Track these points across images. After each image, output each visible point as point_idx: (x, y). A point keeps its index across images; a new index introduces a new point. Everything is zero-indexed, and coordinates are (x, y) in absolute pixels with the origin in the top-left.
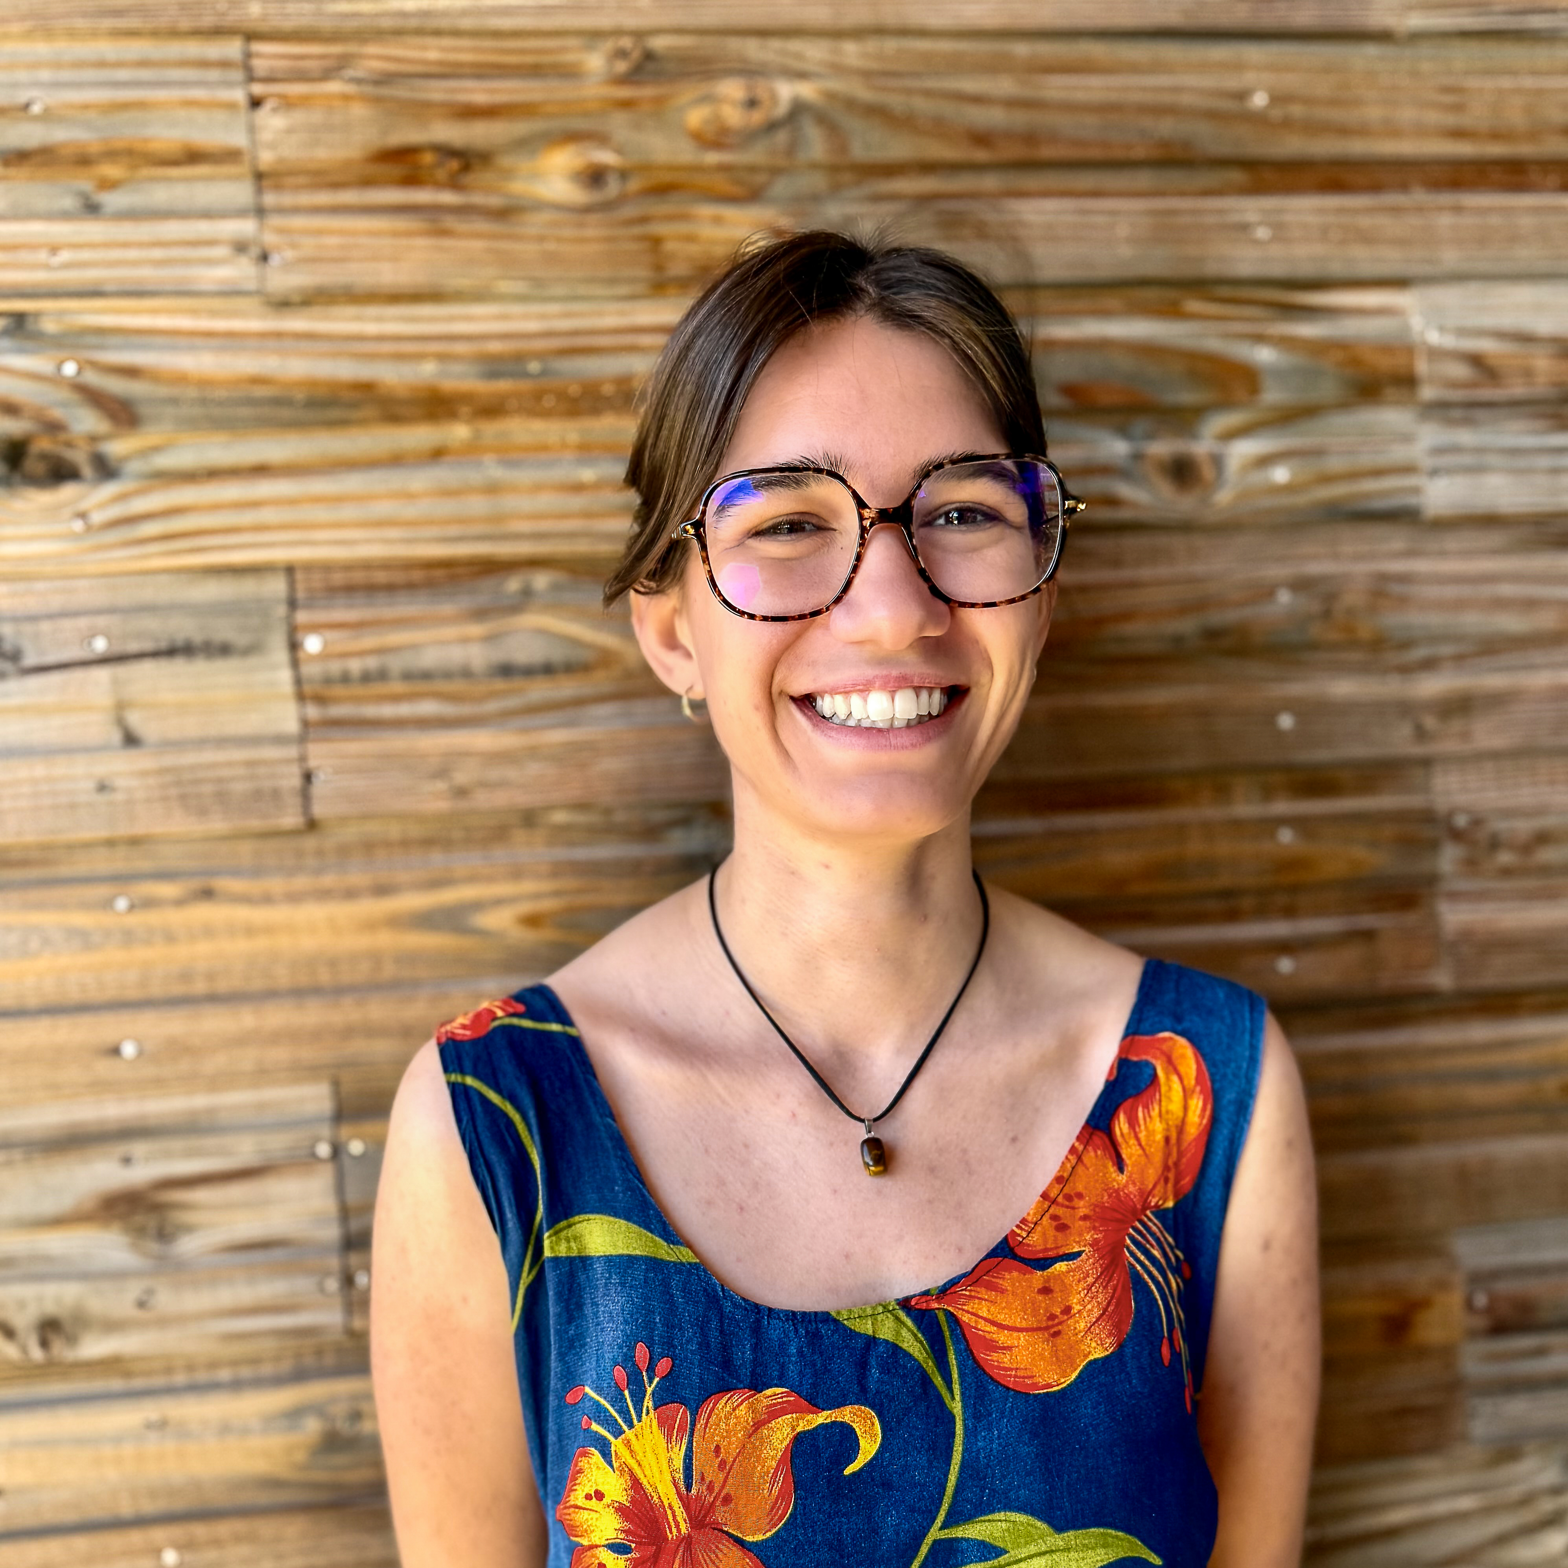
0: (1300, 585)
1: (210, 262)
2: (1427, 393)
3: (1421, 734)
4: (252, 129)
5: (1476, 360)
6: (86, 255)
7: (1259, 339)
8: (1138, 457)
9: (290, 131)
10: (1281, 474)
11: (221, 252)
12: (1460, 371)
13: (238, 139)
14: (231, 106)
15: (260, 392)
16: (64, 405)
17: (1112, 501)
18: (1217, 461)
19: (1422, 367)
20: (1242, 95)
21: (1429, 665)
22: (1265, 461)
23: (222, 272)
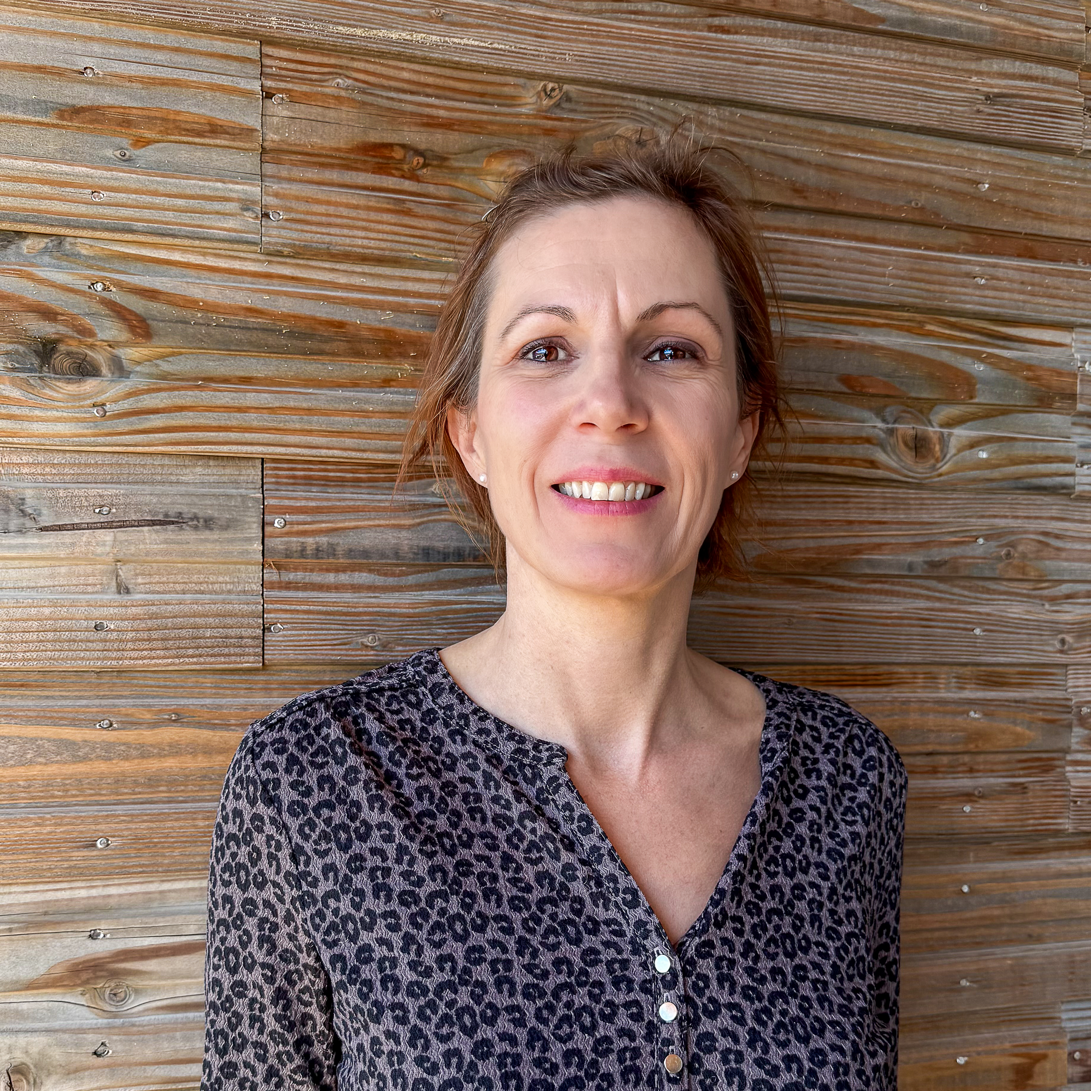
2: (1082, 405)
8: (889, 433)
9: (292, 119)
10: (983, 454)
11: (232, 207)
13: (253, 121)
14: (250, 93)
15: (252, 320)
17: (873, 464)
18: (943, 440)
20: (975, 183)
22: (974, 444)
23: (230, 223)
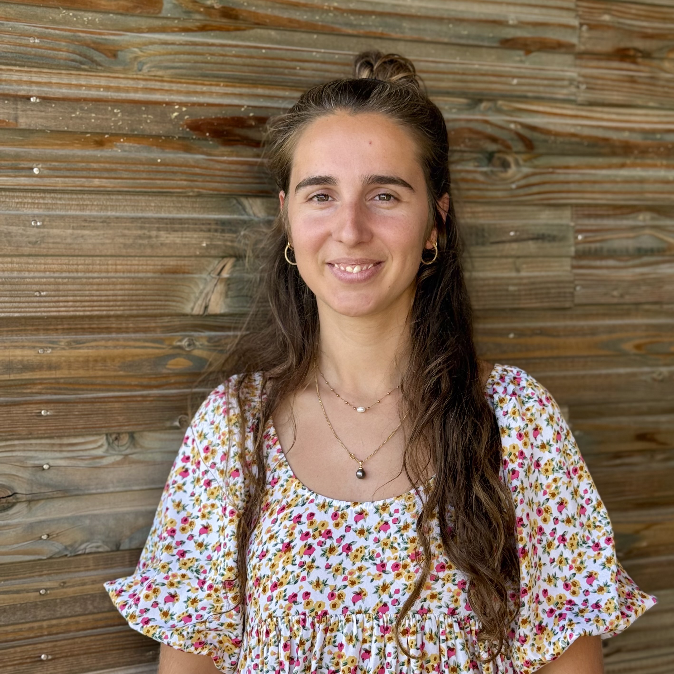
1: (563, 87)
4: (580, 37)
6: (523, 81)
9: (590, 38)
11: (566, 83)
13: (574, 40)
14: (573, 28)
15: (574, 139)
16: (512, 139)
23: (565, 91)
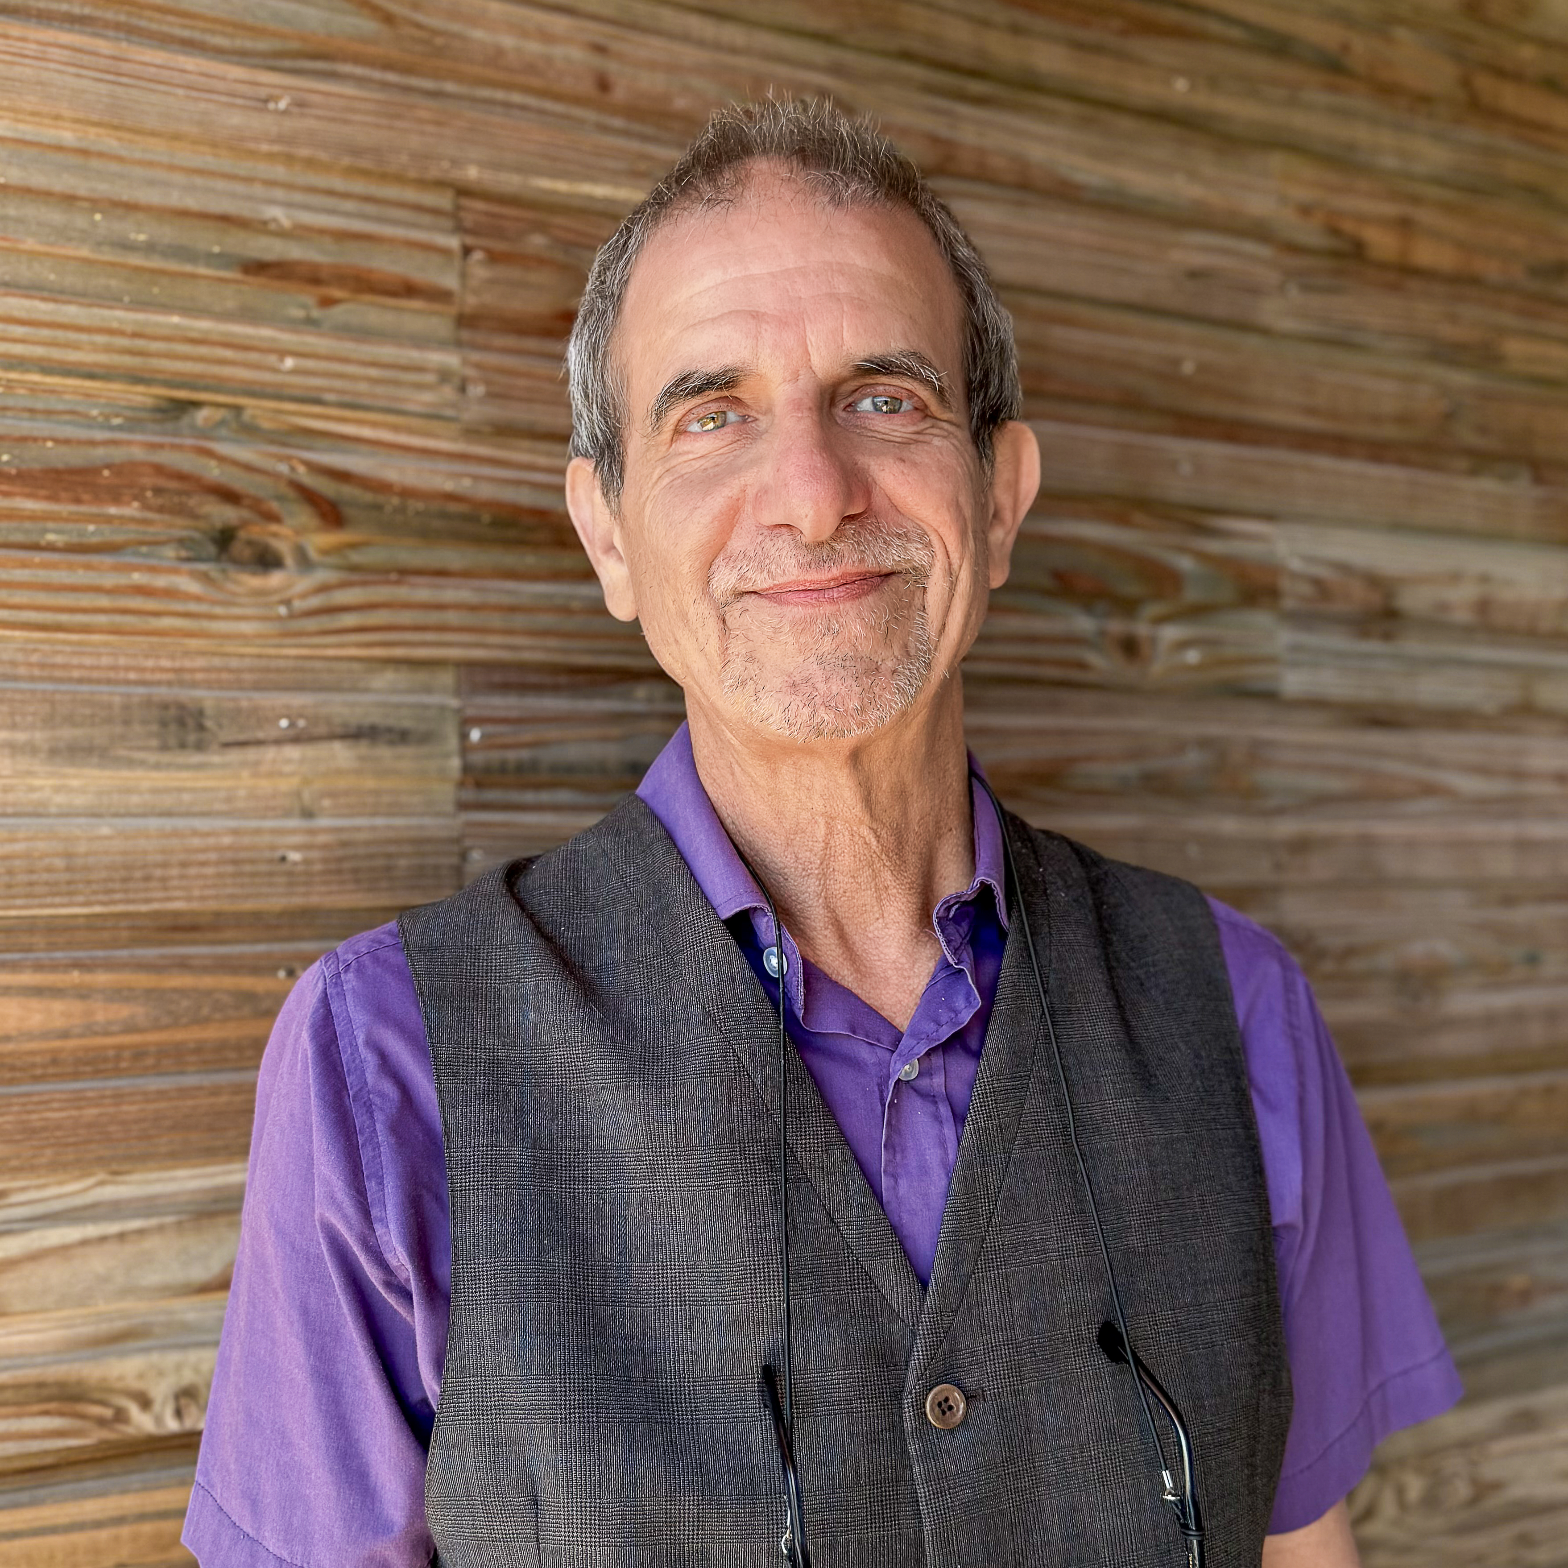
0: (1205, 743)
1: (420, 387)
2: (1289, 603)
3: (1278, 867)
4: (464, 276)
5: (1317, 583)
6: (310, 364)
7: (1182, 550)
8: (1102, 634)
9: (492, 282)
10: (1192, 656)
11: (430, 378)
12: (1305, 589)
13: (449, 281)
14: (445, 252)
15: (453, 507)
16: (280, 498)
17: (1082, 666)
18: (1153, 641)
19: (1285, 584)
20: (1176, 362)
21: (1280, 811)
22: (1184, 645)
23: (427, 397)
